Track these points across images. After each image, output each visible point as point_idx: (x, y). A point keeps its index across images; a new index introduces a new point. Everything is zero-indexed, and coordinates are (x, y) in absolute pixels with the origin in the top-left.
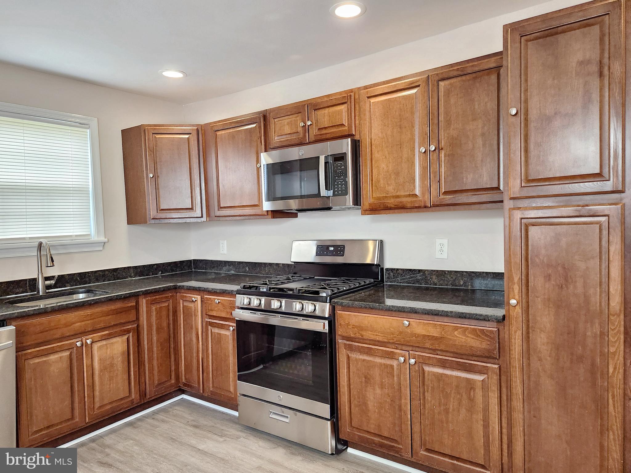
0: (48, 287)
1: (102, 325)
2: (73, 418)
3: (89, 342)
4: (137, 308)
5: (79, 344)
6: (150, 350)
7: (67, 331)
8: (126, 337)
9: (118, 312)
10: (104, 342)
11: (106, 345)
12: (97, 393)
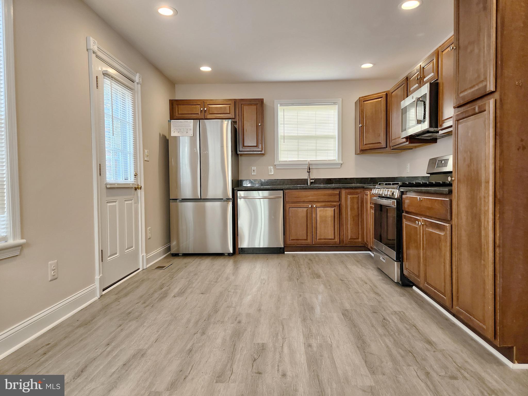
0: (311, 183)
1: (322, 200)
2: (307, 239)
3: (314, 206)
4: (340, 194)
5: (310, 206)
6: (347, 218)
7: (306, 199)
8: (333, 209)
9: (330, 195)
10: (322, 209)
11: (323, 210)
12: (318, 232)
